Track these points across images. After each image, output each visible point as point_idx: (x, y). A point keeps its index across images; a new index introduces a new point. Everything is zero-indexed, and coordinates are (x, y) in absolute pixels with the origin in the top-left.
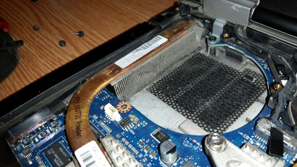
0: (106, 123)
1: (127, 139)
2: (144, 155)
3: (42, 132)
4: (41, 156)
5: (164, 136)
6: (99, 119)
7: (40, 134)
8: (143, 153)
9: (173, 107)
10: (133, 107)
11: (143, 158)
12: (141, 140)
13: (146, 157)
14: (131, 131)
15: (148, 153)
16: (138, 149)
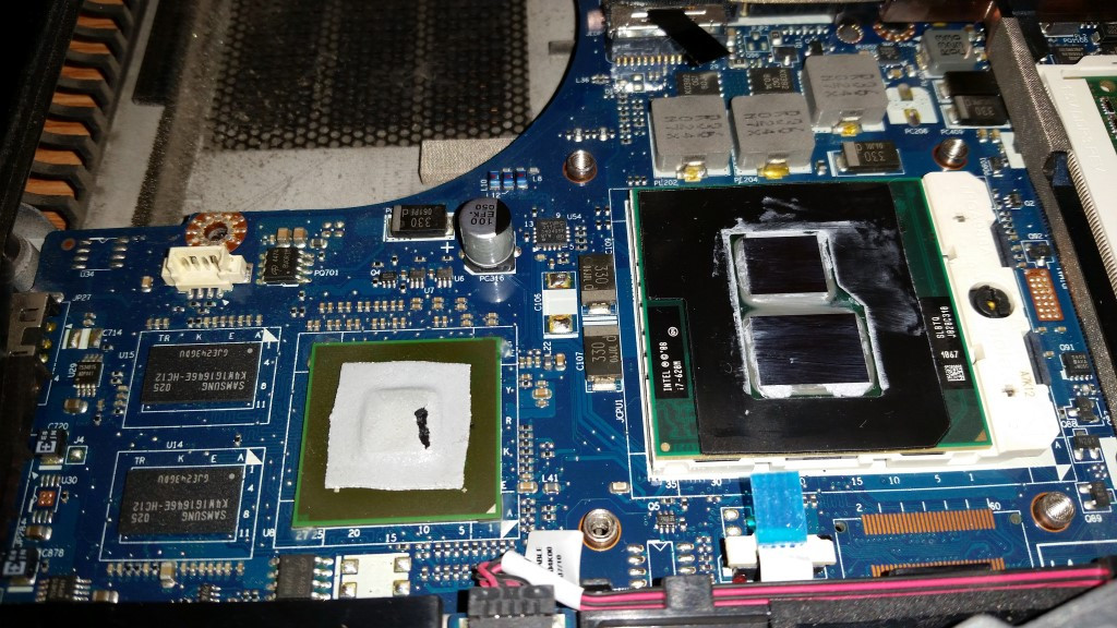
0: (216, 312)
1: (334, 299)
2: (422, 296)
3: (32, 502)
4: (121, 552)
5: (428, 212)
6: (178, 321)
7: (30, 510)
8: (417, 293)
9: (341, 145)
10: (246, 215)
11: (427, 305)
12: (375, 273)
13: (432, 296)
14: (321, 273)
15: (429, 283)
16: (392, 295)
